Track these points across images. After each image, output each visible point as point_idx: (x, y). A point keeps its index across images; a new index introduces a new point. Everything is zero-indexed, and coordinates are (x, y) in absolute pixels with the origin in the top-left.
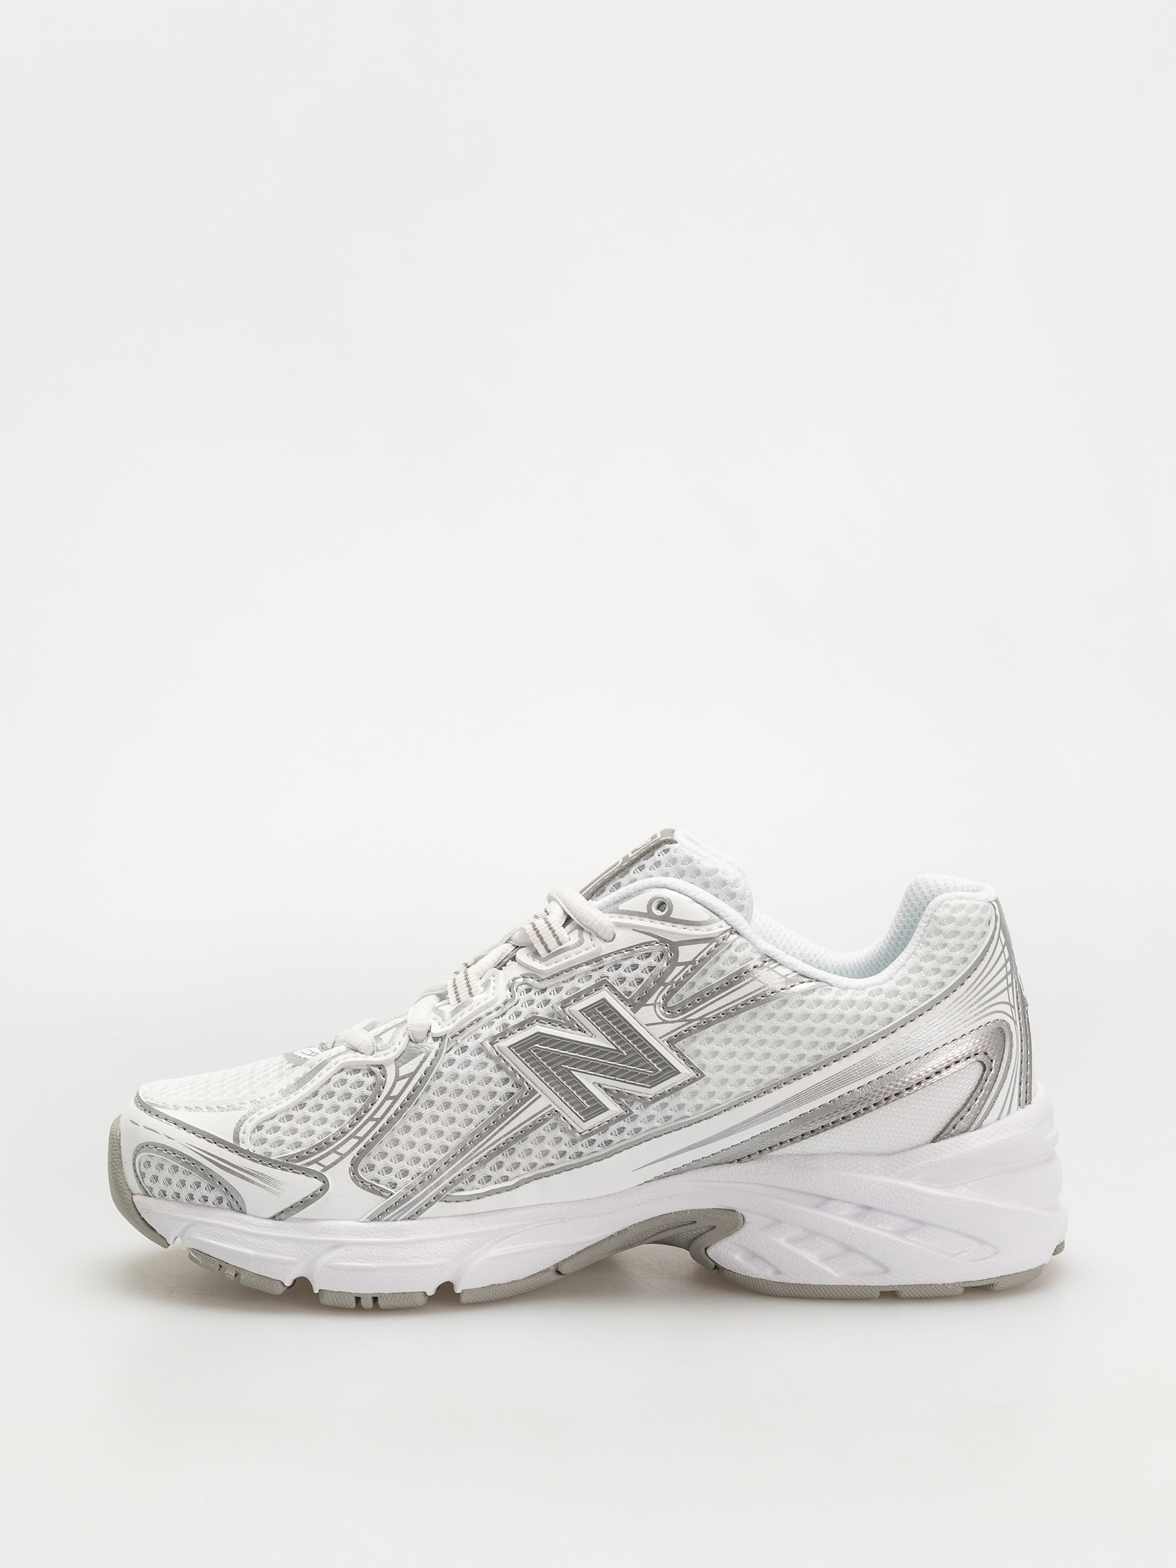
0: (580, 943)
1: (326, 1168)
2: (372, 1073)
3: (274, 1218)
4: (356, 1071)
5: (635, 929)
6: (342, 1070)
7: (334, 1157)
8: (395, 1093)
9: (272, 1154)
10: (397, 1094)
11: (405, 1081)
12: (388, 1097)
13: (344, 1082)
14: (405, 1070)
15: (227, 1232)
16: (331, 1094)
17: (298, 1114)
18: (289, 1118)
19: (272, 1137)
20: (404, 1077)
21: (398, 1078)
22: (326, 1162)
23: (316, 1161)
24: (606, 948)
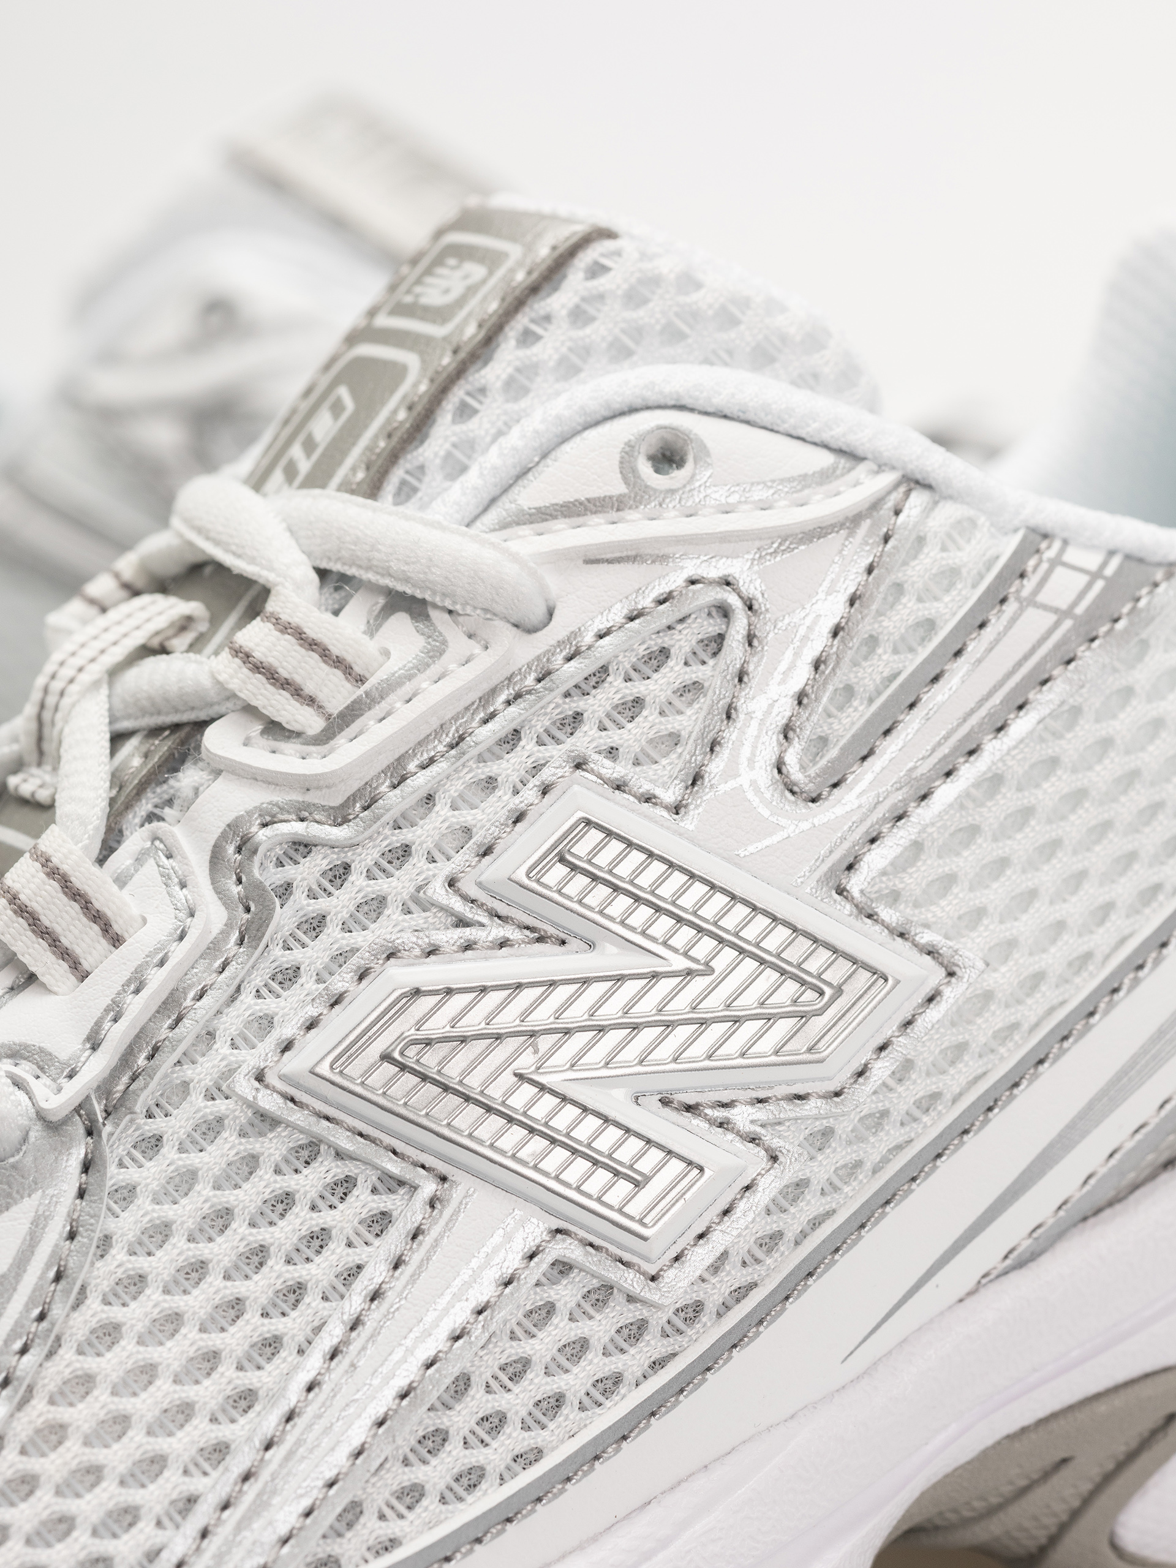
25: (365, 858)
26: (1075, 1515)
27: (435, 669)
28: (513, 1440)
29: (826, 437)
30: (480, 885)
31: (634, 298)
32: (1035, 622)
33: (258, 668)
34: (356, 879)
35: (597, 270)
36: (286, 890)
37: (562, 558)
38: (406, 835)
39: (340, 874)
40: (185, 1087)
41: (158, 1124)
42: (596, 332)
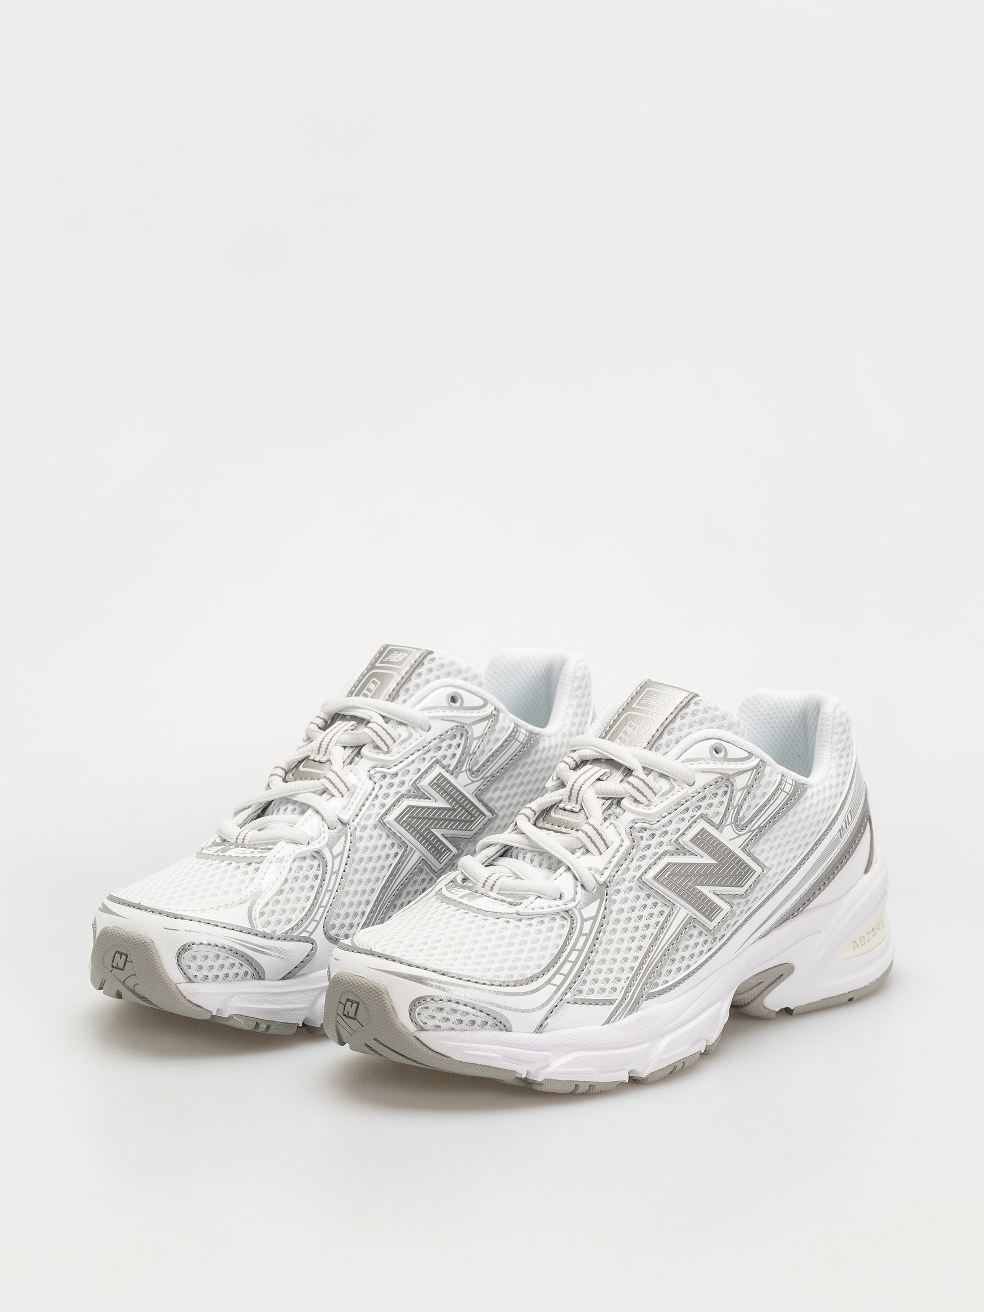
0: (411, 736)
1: (311, 934)
2: (315, 858)
3: (283, 979)
4: (304, 858)
5: (443, 719)
6: (295, 860)
7: (314, 924)
8: (335, 869)
9: (277, 931)
10: (337, 869)
11: (339, 858)
12: (332, 873)
13: (301, 868)
14: (337, 849)
15: (259, 996)
16: (296, 879)
17: (282, 898)
18: (278, 902)
19: (273, 919)
20: (338, 855)
21: (334, 858)
22: (310, 929)
23: (304, 930)
24: (429, 736)
25: (658, 833)
26: (755, 998)
27: (672, 793)
28: (686, 962)
29: (747, 749)
30: (683, 841)
31: (705, 711)
32: (783, 795)
33: (635, 788)
34: (657, 837)
35: (697, 704)
36: (642, 838)
37: (697, 771)
38: (666, 829)
39: (653, 836)
40: (624, 880)
41: (619, 887)
42: (697, 718)
